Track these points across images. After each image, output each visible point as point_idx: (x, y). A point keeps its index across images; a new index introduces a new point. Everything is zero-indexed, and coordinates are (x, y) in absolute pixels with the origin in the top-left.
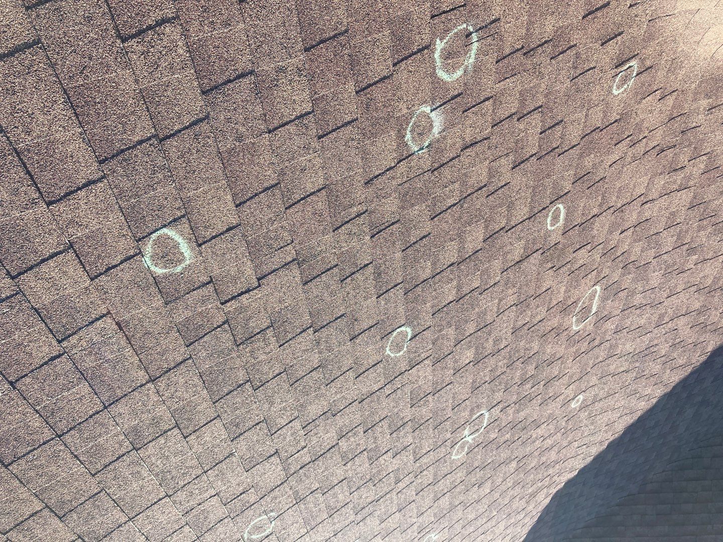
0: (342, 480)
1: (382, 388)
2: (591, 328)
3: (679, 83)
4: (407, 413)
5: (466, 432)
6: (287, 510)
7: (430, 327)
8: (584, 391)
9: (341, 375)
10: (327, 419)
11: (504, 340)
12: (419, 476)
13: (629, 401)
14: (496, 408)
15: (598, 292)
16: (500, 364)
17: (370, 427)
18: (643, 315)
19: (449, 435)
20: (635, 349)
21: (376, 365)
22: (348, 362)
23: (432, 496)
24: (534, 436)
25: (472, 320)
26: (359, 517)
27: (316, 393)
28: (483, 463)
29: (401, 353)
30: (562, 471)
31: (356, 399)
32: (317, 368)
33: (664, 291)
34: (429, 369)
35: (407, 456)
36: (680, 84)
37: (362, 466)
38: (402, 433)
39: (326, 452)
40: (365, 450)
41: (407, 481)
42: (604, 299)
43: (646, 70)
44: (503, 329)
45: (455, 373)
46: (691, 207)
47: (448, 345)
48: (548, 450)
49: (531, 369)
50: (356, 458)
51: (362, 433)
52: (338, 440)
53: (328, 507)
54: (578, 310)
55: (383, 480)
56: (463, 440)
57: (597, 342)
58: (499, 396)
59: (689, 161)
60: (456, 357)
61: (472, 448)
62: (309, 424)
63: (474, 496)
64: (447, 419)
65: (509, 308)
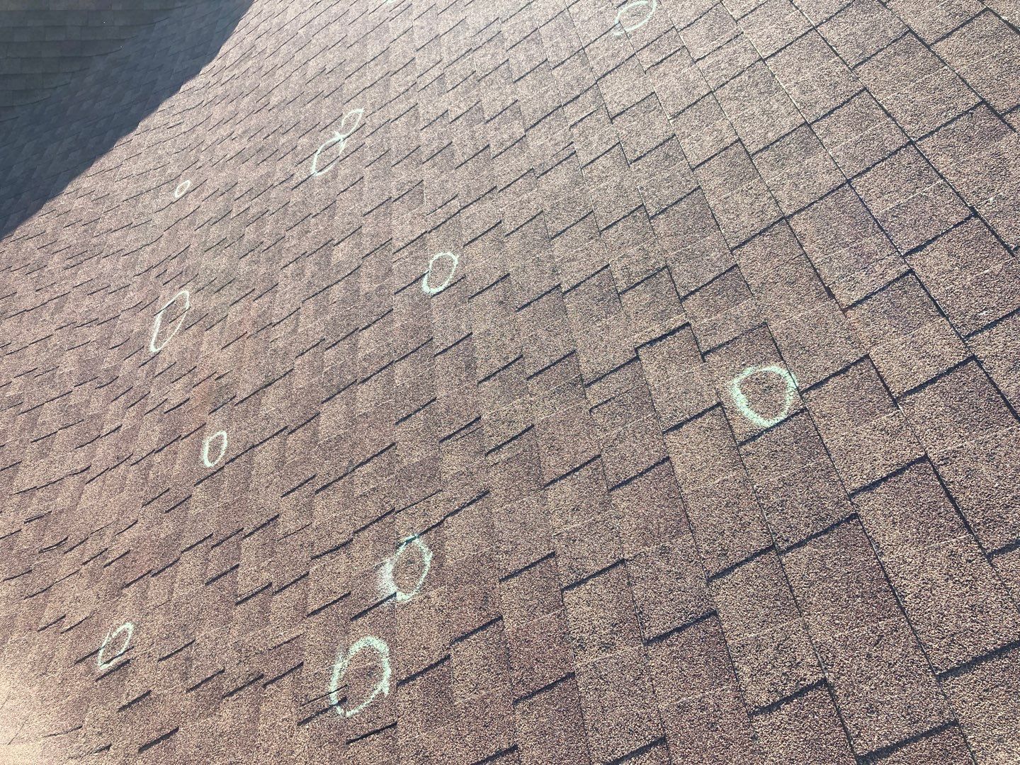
0: (519, 79)
1: (464, 208)
2: (164, 292)
3: (36, 641)
4: (427, 172)
5: (343, 146)
6: (596, 39)
7: (395, 294)
8: (172, 203)
9: (521, 226)
10: (541, 165)
11: (289, 275)
12: (410, 85)
13: (106, 188)
14: (300, 179)
15: (152, 343)
16: (294, 242)
17: (480, 154)
18: (86, 312)
19: (368, 141)
20: (98, 262)
21: (473, 240)
22: (513, 244)
23: (392, 57)
24: (245, 140)
25: (335, 302)
26: (495, 28)
27: (557, 201)
28: (319, 102)
29: (436, 257)
30: (203, 90)
31: (501, 193)
32: (556, 236)
33: (55, 345)
34: (396, 234)
35: (428, 112)
36: (34, 639)
37: (492, 99)
38: (435, 144)
39: (543, 118)
40: (488, 122)
41: (428, 78)
42: (144, 333)
43: (84, 659)
44: (289, 291)
45: (359, 228)
46: (16, 465)
47: (370, 268)
48: (225, 121)
49: (250, 234)
50: (500, 110)
51: (492, 146)
52: (525, 136)
53: (539, 43)
54: (182, 319)
55: (461, 80)
56: (348, 134)
57: (155, 272)
58: (296, 197)
59: (20, 530)
60: (357, 252)
61: (333, 124)
62: (566, 158)
63: (332, 56)
64: (370, 164)
65: (282, 320)
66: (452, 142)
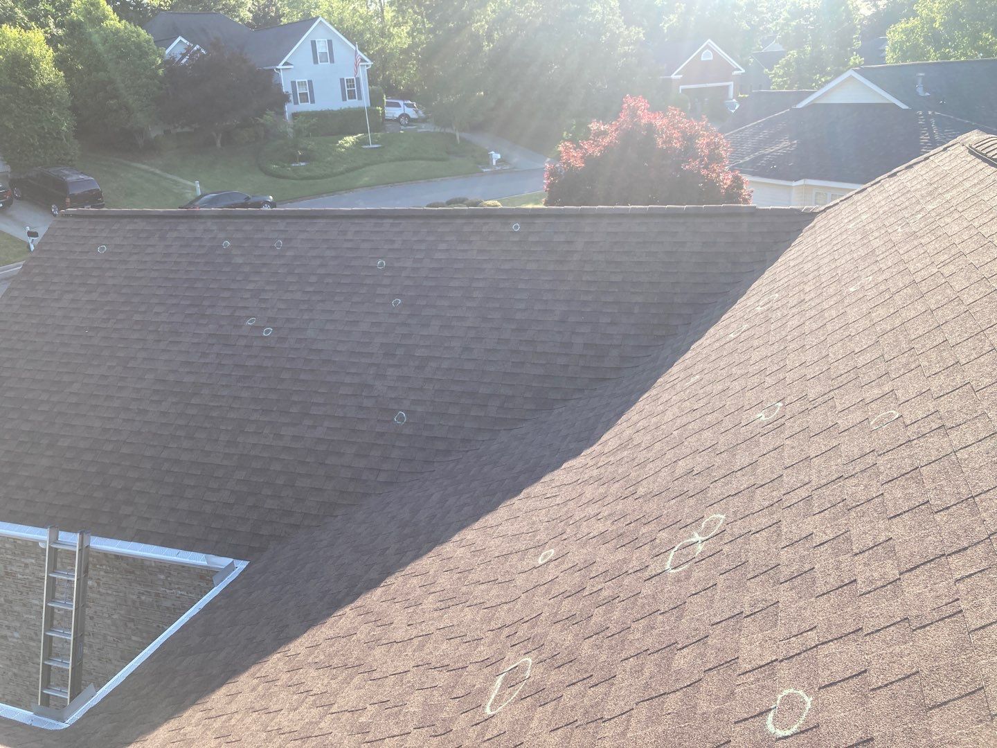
0: (895, 516)
1: (823, 644)
2: (510, 655)
4: (784, 595)
5: (700, 548)
6: (989, 490)
7: (735, 723)
8: (535, 568)
9: (892, 683)
10: (918, 616)
11: (628, 670)
12: (775, 500)
13: (484, 543)
14: (654, 573)
15: (489, 704)
16: (638, 635)
17: (845, 587)
18: (441, 656)
19: (726, 549)
20: (462, 610)
21: (831, 685)
22: (879, 702)
23: (760, 470)
24: (609, 522)
25: (669, 714)
26: (870, 460)
27: (937, 664)
28: (682, 501)
29: (786, 692)
30: (582, 469)
31: (868, 637)
32: (934, 707)
33: (409, 682)
34: (743, 654)
35: (791, 532)
37: (862, 531)
38: (795, 567)
39: (922, 564)
40: (856, 554)
41: (794, 498)
42: (484, 691)
44: (626, 688)
45: (705, 637)
47: (712, 683)
48: (594, 501)
49: (598, 617)
50: (871, 545)
51: (859, 582)
52: (899, 579)
53: (921, 483)
54: (521, 687)
55: (829, 506)
56: (707, 537)
57: (506, 631)
58: (647, 590)
60: (700, 662)
61: (694, 524)
62: (950, 616)
63: (701, 460)
64: (725, 573)
65: (614, 718)
66: (814, 568)
